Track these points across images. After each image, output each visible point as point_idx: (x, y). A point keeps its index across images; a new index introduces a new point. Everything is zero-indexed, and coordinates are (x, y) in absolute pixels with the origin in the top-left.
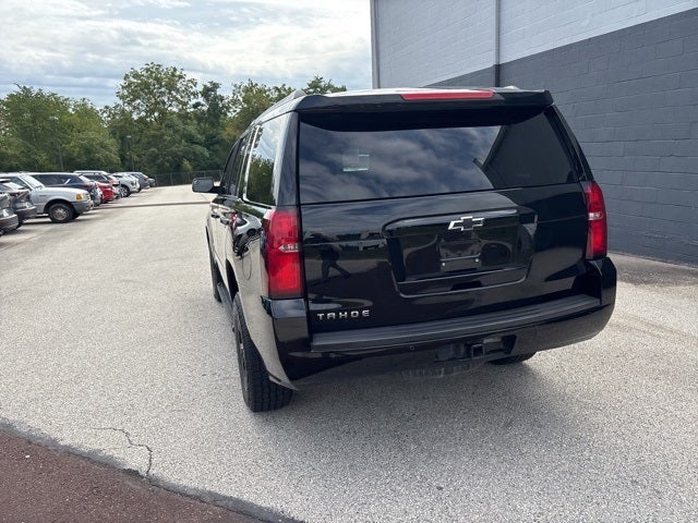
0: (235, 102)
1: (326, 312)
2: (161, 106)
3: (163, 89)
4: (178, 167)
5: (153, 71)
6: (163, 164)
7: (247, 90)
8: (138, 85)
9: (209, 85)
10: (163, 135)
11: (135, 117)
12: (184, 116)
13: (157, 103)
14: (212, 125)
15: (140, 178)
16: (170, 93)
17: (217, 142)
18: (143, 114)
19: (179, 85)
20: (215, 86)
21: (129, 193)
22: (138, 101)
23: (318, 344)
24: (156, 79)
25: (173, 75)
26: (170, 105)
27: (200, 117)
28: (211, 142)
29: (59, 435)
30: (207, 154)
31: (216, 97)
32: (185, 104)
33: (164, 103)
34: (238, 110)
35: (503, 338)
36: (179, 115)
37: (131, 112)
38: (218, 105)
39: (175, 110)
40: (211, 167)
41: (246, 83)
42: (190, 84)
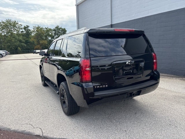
0: (33, 31)
1: (97, 86)
2: (11, 31)
3: (12, 27)
4: (17, 49)
5: (9, 22)
6: (12, 48)
7: (37, 28)
8: (4, 25)
9: (26, 26)
10: (12, 40)
11: (3, 34)
12: (18, 35)
13: (10, 31)
14: (27, 37)
15: (5, 52)
16: (14, 28)
17: (29, 42)
18: (6, 34)
19: (17, 26)
20: (28, 27)
21: (2, 56)
22: (4, 30)
23: (96, 94)
24: (10, 24)
25: (15, 23)
26: (14, 31)
27: (23, 35)
28: (27, 42)
29: (10, 127)
30: (25, 45)
31: (28, 30)
32: (19, 31)
33: (12, 31)
34: (35, 34)
35: (138, 91)
36: (17, 34)
37: (2, 33)
38: (29, 32)
39: (15, 32)
40: (27, 49)
41: (37, 26)
42: (20, 26)
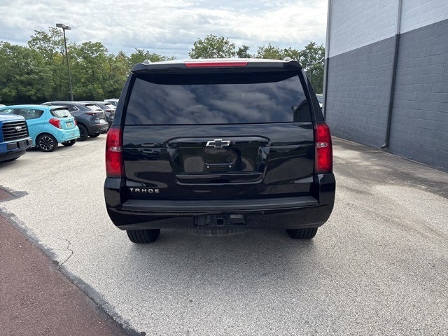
3: (215, 51)
5: (211, 40)
7: (267, 51)
8: (201, 48)
9: (242, 48)
16: (218, 53)
19: (224, 48)
20: (246, 48)
24: (211, 45)
25: (222, 42)
31: (246, 55)
41: (267, 47)
42: (231, 47)
